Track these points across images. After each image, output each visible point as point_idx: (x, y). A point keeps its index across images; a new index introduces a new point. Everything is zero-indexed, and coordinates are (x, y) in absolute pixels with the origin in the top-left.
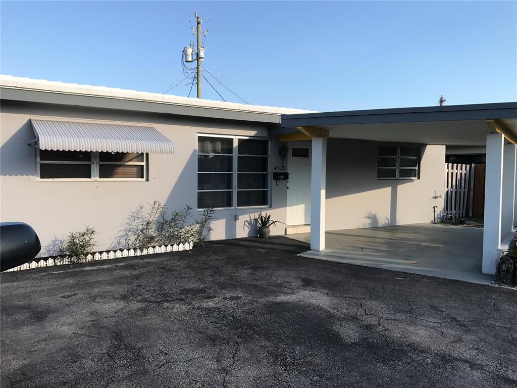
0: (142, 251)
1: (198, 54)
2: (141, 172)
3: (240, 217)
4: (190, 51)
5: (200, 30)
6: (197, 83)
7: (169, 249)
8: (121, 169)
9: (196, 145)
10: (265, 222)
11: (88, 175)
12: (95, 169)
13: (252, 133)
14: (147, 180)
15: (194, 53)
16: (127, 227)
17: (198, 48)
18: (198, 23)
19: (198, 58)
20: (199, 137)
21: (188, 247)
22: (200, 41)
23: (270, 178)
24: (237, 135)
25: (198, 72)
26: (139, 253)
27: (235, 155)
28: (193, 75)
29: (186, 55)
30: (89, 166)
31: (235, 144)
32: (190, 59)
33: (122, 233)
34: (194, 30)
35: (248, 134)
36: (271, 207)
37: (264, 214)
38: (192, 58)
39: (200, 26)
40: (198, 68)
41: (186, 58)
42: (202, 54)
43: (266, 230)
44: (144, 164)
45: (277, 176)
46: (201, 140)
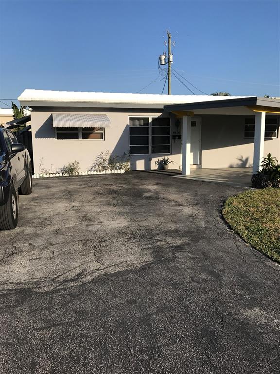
0: (100, 172)
1: (169, 59)
2: (102, 136)
3: (152, 159)
4: (163, 57)
5: (170, 43)
6: (168, 78)
7: (113, 172)
8: (92, 135)
9: (128, 122)
10: (166, 162)
11: (77, 138)
12: (80, 135)
13: (160, 114)
14: (104, 140)
15: (166, 58)
16: (95, 162)
17: (169, 55)
18: (169, 38)
19: (169, 62)
20: (130, 118)
21: (122, 172)
22: (170, 50)
23: (171, 138)
24: (151, 116)
25: (169, 71)
26: (99, 173)
27: (150, 127)
28: (166, 73)
29: (161, 61)
30: (78, 133)
31: (150, 120)
32: (163, 63)
33: (94, 165)
34: (166, 43)
35: (157, 115)
36: (171, 154)
37: (166, 158)
38: (165, 62)
39: (170, 40)
40: (169, 68)
41: (161, 62)
42: (171, 59)
43: (166, 166)
44: (103, 132)
45: (174, 137)
46: (131, 119)
